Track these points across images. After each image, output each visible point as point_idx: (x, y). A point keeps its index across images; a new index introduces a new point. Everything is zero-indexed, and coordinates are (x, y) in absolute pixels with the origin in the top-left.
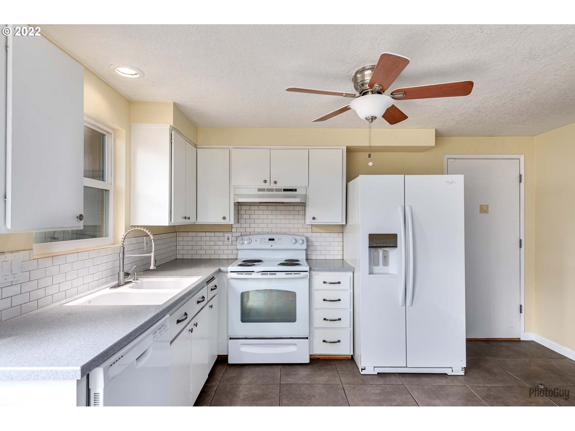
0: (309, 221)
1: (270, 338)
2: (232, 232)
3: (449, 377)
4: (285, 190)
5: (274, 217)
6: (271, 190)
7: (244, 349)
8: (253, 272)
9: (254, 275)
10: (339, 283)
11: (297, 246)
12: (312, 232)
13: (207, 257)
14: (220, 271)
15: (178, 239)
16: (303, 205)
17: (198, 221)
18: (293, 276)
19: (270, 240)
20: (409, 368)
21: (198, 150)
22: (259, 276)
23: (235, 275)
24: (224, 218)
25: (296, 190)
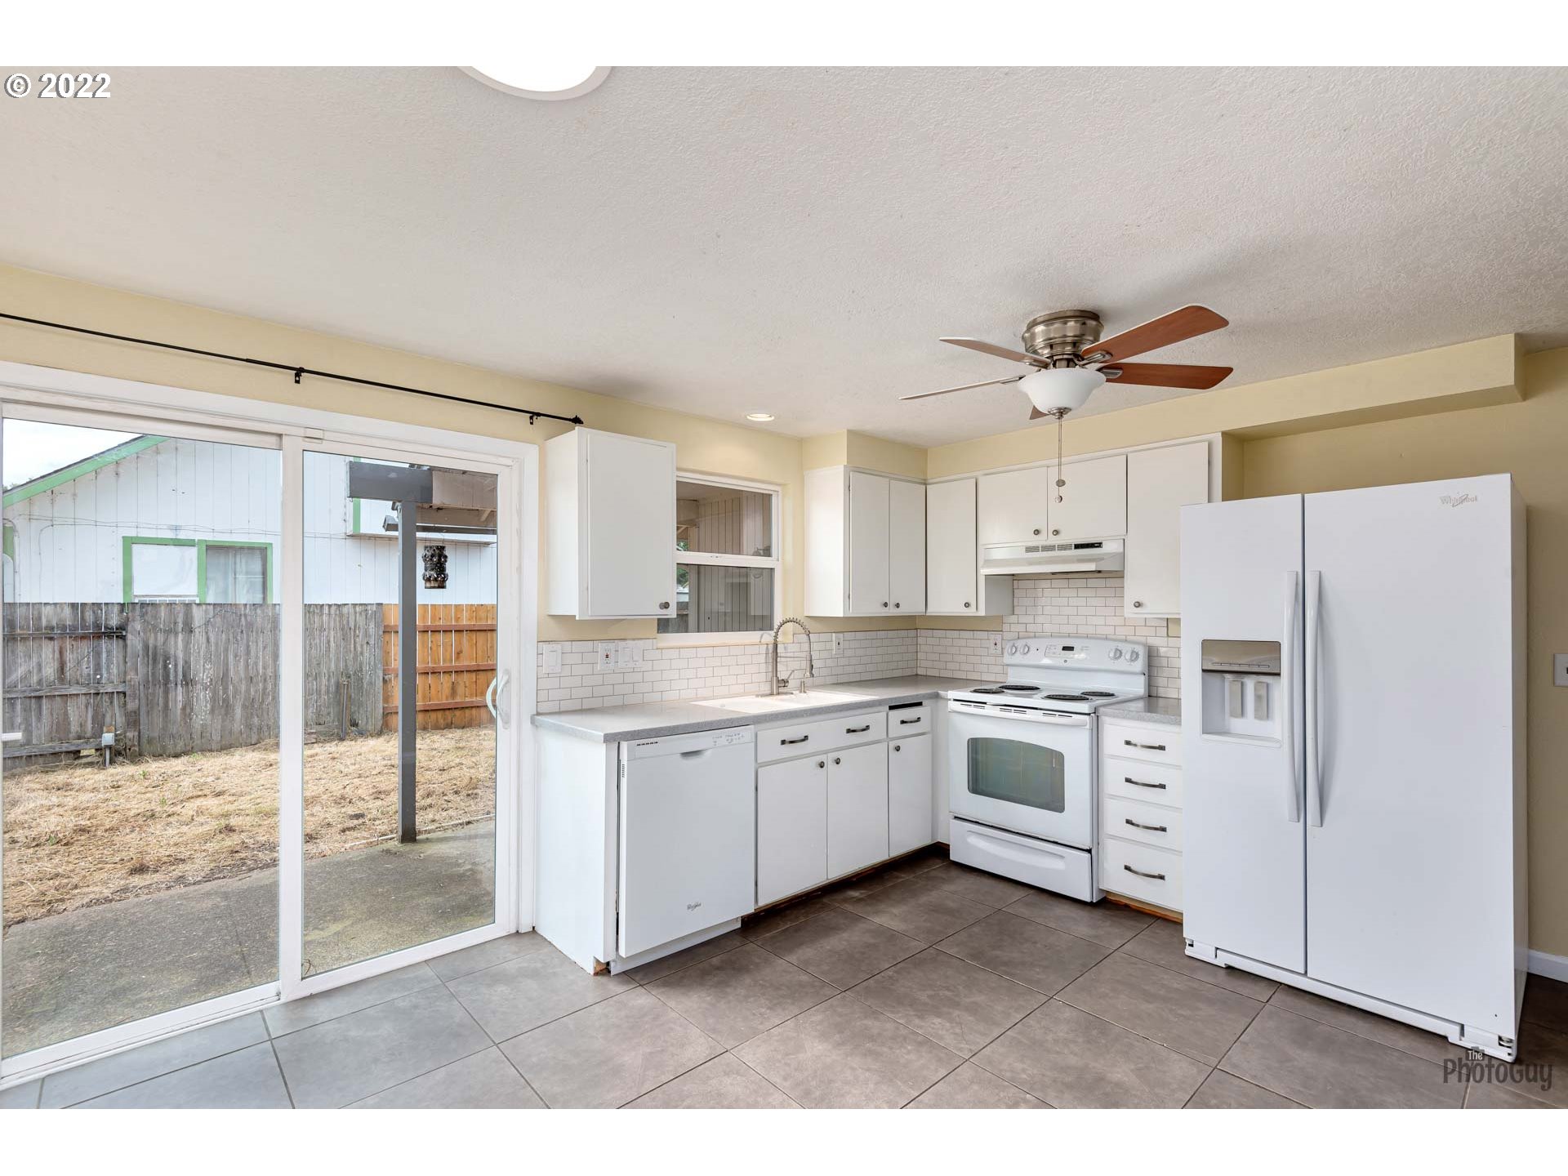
0: (1129, 611)
1: (1017, 833)
2: (1001, 631)
3: (1450, 1047)
4: (1077, 546)
5: (1082, 602)
6: (1050, 548)
7: (973, 840)
8: (985, 703)
9: (988, 711)
10: (1162, 748)
11: (1123, 664)
12: (1168, 636)
13: (949, 675)
14: (937, 696)
15: (920, 640)
16: (1119, 575)
17: (928, 610)
18: (1057, 719)
19: (1065, 648)
20: (1310, 980)
21: (928, 486)
22: (997, 712)
23: (958, 706)
24: (967, 605)
25: (1099, 545)
